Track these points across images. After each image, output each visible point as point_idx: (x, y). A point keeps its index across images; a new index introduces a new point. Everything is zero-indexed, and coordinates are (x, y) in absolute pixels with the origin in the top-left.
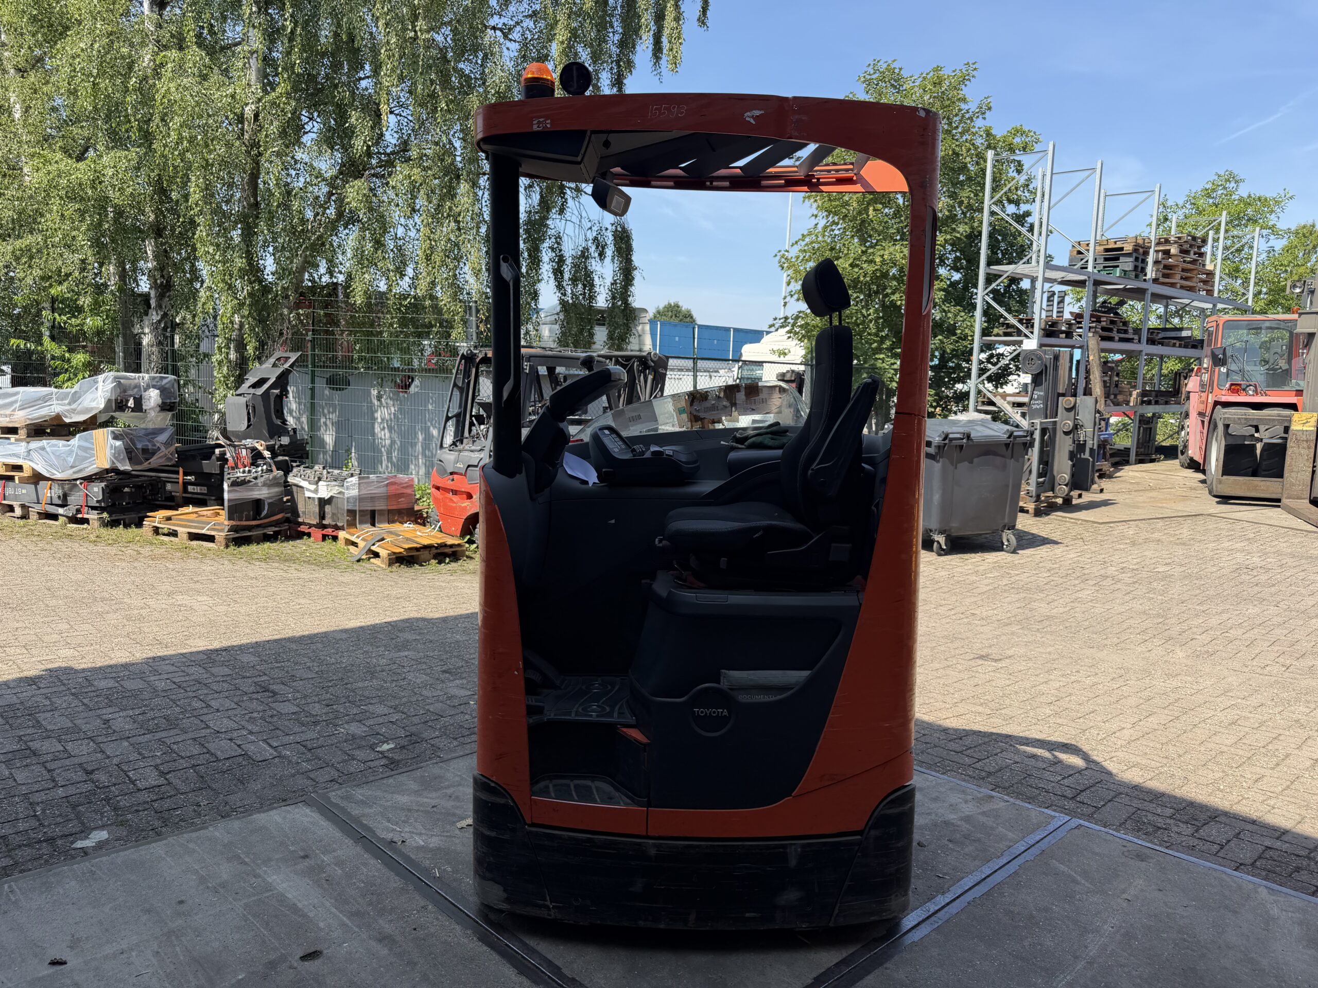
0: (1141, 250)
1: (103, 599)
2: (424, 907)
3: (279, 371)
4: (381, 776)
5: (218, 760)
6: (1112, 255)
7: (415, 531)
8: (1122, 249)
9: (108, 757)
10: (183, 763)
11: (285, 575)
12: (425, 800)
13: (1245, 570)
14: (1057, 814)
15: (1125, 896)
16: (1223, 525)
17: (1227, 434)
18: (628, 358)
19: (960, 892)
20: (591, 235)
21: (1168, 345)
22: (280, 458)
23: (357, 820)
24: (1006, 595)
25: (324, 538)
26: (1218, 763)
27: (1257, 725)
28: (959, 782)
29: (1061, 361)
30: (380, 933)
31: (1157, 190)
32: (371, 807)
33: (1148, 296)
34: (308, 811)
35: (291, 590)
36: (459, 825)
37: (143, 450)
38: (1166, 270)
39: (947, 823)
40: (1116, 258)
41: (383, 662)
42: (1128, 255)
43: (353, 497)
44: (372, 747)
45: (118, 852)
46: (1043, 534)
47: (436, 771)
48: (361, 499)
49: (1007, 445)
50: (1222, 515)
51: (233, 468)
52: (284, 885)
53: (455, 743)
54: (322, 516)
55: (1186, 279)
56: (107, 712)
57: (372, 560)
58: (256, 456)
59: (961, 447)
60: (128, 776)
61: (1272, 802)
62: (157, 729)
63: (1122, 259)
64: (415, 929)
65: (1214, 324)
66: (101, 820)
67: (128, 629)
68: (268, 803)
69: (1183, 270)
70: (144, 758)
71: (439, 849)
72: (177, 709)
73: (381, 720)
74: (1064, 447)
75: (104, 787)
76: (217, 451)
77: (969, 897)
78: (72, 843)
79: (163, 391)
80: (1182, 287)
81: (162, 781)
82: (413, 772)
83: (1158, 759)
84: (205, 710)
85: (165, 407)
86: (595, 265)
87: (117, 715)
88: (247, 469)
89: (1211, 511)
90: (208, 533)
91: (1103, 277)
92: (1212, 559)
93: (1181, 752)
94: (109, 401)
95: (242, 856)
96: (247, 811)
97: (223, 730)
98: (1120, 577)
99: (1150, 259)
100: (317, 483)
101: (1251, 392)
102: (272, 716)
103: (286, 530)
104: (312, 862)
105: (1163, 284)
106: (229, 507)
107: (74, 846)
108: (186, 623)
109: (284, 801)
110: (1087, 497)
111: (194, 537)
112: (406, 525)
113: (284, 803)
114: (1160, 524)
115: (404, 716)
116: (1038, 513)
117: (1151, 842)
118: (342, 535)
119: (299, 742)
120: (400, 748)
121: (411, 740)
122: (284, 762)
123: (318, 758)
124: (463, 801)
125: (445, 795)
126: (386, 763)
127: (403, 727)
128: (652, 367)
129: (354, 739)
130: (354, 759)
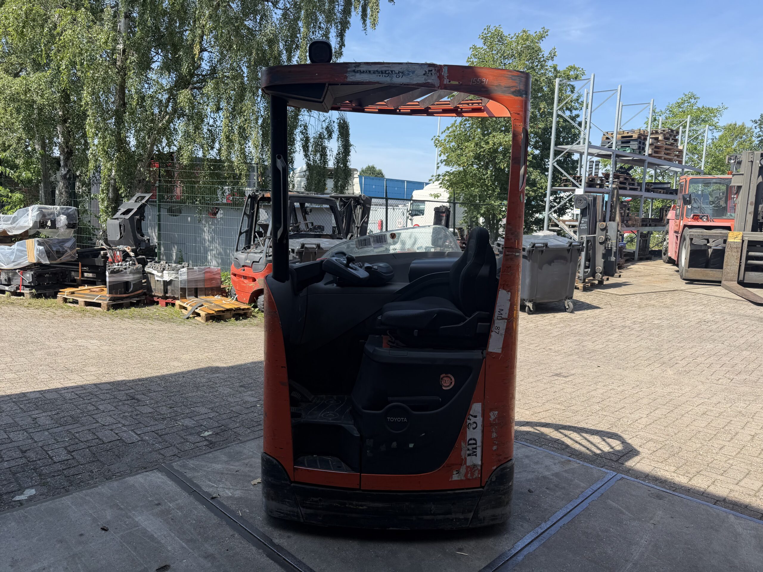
0: (642, 137)
1: (32, 342)
2: (233, 536)
3: (139, 204)
4: (204, 452)
5: (104, 443)
6: (626, 140)
7: (222, 300)
8: (632, 136)
9: (36, 442)
10: (82, 445)
11: (143, 327)
12: (232, 467)
13: (704, 323)
14: (609, 471)
15: (652, 521)
16: (689, 296)
17: (691, 244)
18: (348, 198)
19: (555, 521)
20: (325, 126)
22: (140, 257)
23: (190, 480)
24: (568, 337)
25: (167, 304)
26: (698, 438)
27: (717, 415)
28: (550, 452)
29: (597, 201)
30: (206, 553)
31: (652, 102)
32: (198, 472)
33: (646, 164)
34: (160, 475)
35: (147, 336)
36: (253, 483)
37: (57, 251)
38: (656, 149)
39: (545, 477)
40: (628, 142)
41: (204, 380)
42: (635, 140)
43: (184, 280)
44: (199, 434)
45: (42, 503)
46: (588, 302)
47: (238, 448)
48: (189, 281)
49: (568, 250)
50: (689, 290)
51: (112, 263)
52: (146, 523)
53: (249, 431)
54: (166, 291)
55: (667, 154)
56: (35, 413)
57: (196, 318)
58: (126, 255)
59: (542, 251)
60: (48, 454)
61: (731, 462)
62: (66, 424)
63: (632, 143)
64: (227, 550)
65: (684, 180)
66: (31, 482)
67: (48, 361)
68: (135, 470)
69: (666, 149)
70: (58, 442)
71: (241, 498)
72: (78, 411)
73: (203, 417)
74: (600, 250)
75: (33, 461)
76: (102, 252)
77: (561, 523)
78: (13, 497)
79: (69, 216)
80: (665, 159)
81: (69, 457)
82: (224, 450)
83: (663, 436)
84: (96, 412)
85: (70, 226)
86: (326, 143)
87: (41, 415)
88: (120, 263)
89: (683, 288)
90: (97, 301)
91: (621, 153)
92: (685, 316)
93: (676, 432)
94: (36, 222)
95: (120, 504)
96: (122, 475)
97: (107, 424)
98: (633, 326)
99: (647, 143)
100: (162, 272)
101: (705, 220)
102: (137, 415)
103: (144, 300)
104: (163, 508)
105: (654, 157)
106: (109, 286)
107: (14, 499)
108: (84, 357)
109: (145, 469)
110: (612, 280)
111: (88, 304)
112: (216, 297)
113: (145, 470)
114: (654, 295)
115: (217, 414)
116: (585, 289)
117: (664, 487)
118: (178, 302)
119: (154, 431)
120: (215, 434)
121: (222, 429)
122: (144, 444)
123: (165, 441)
124: (254, 467)
125: (244, 464)
126: (207, 444)
127: (217, 421)
128: (362, 204)
129: (187, 429)
130: (187, 442)
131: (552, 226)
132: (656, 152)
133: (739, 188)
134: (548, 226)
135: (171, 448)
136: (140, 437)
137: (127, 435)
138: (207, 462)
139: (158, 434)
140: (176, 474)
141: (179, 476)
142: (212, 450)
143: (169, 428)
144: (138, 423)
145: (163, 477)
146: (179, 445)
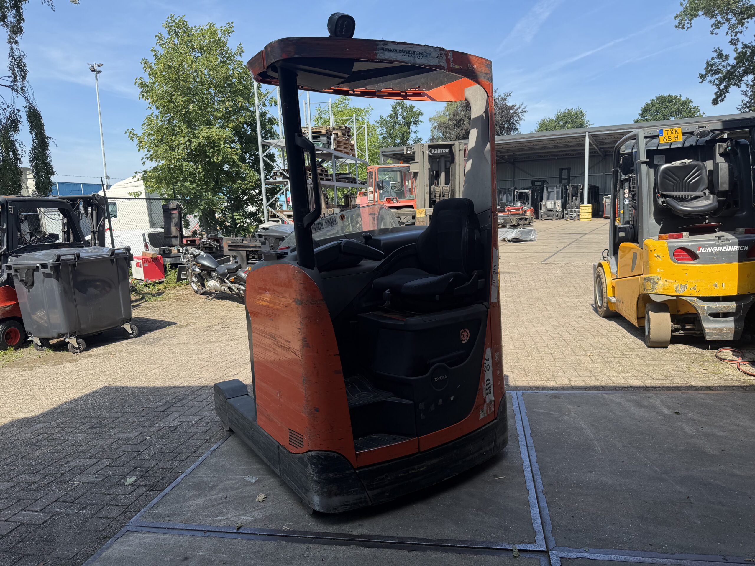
0: (329, 133)
2: (308, 548)
4: (158, 496)
6: (318, 135)
8: (321, 132)
12: (214, 497)
15: (572, 413)
19: (523, 434)
21: (343, 182)
23: (187, 525)
32: (183, 514)
33: (333, 157)
34: (140, 535)
36: (259, 500)
38: (338, 144)
40: (320, 137)
41: (29, 436)
42: (323, 135)
44: (120, 484)
47: (194, 479)
55: (345, 148)
63: (322, 138)
64: (324, 560)
65: (373, 169)
69: (345, 144)
71: (267, 517)
73: (96, 468)
77: (528, 434)
80: (345, 152)
99: (332, 138)
104: (196, 560)
105: (337, 150)
113: (113, 539)
115: (110, 460)
117: (549, 391)
119: (56, 501)
120: (141, 477)
121: (142, 471)
122: (64, 517)
123: (88, 504)
124: (239, 488)
125: (222, 489)
126: (147, 488)
127: (123, 466)
128: (96, 204)
129: (96, 484)
130: (118, 495)
131: (272, 217)
132: (338, 146)
133: (416, 174)
134: (268, 218)
135: (107, 508)
136: (45, 512)
137: (24, 517)
138: (178, 503)
139: (67, 502)
140: (161, 526)
141: (168, 526)
142: (166, 491)
143: (70, 491)
144: (16, 501)
145: (147, 535)
146: (114, 502)
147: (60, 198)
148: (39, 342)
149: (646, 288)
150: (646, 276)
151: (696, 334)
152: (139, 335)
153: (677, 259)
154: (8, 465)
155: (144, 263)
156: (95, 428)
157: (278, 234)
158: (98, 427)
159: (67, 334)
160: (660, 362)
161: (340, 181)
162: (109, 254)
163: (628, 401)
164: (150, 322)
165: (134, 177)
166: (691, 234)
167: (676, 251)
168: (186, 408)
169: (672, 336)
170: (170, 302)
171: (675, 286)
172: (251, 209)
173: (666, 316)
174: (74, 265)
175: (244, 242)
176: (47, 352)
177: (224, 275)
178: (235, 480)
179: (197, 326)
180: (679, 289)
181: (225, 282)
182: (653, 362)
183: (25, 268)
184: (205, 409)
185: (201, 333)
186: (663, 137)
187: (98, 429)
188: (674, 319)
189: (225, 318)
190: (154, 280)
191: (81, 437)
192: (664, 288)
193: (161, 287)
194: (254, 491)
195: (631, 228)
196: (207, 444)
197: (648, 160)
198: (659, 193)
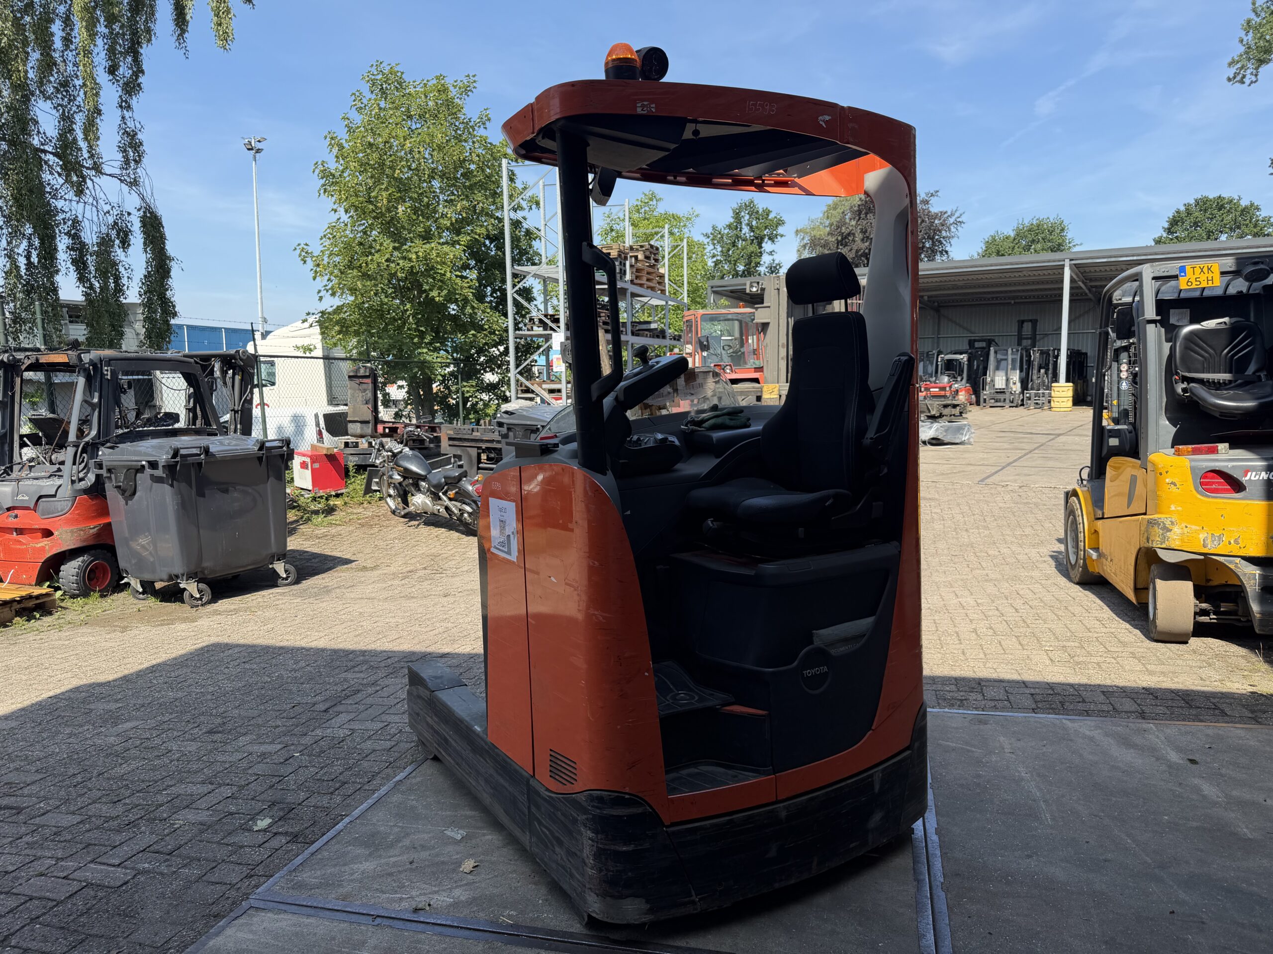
0: (622, 256)
4: (305, 853)
5: (59, 903)
12: (393, 859)
15: (1007, 750)
32: (341, 886)
33: (629, 295)
34: (271, 916)
36: (463, 870)
38: (638, 273)
44: (246, 829)
55: (648, 280)
65: (693, 317)
71: (475, 899)
73: (212, 799)
80: (648, 288)
97: (12, 868)
99: (628, 264)
101: (728, 371)
102: (56, 834)
105: (636, 284)
109: (220, 916)
113: (227, 919)
115: (235, 788)
117: (971, 710)
119: (144, 850)
120: (280, 820)
121: (283, 809)
122: (154, 877)
123: (192, 859)
124: (434, 848)
125: (407, 848)
126: (289, 839)
127: (253, 799)
128: (240, 366)
129: (210, 826)
130: (242, 847)
131: (523, 392)
132: (637, 277)
133: (765, 326)
134: (518, 393)
135: (223, 866)
136: (126, 868)
137: (93, 873)
138: (335, 865)
139: (161, 853)
140: (305, 903)
141: (315, 904)
142: (317, 845)
143: (168, 835)
144: (83, 845)
145: (282, 916)
146: (234, 858)
147: (185, 356)
148: (139, 586)
149: (1151, 538)
150: (1151, 517)
151: (1239, 620)
152: (297, 582)
153: (1207, 490)
154: (75, 786)
155: (313, 462)
156: (215, 733)
157: (528, 423)
158: (219, 732)
159: (183, 575)
160: (1172, 668)
161: (638, 335)
162: (256, 448)
163: (1107, 735)
164: (317, 560)
165: (304, 321)
166: (1232, 447)
167: (1204, 476)
168: (361, 707)
169: (1197, 625)
170: (351, 528)
171: (1202, 536)
172: (490, 377)
173: (1187, 587)
174: (200, 464)
175: (474, 434)
176: (152, 602)
177: (439, 487)
178: (429, 833)
179: (392, 569)
180: (1209, 541)
181: (440, 499)
182: (1159, 668)
183: (124, 466)
184: (391, 711)
185: (396, 582)
186: (1186, 279)
187: (220, 735)
188: (1200, 593)
189: (437, 558)
190: (328, 491)
191: (192, 747)
192: (1182, 540)
193: (338, 502)
194: (457, 853)
195: (1130, 432)
196: (389, 770)
197: (1159, 318)
198: (1177, 374)
